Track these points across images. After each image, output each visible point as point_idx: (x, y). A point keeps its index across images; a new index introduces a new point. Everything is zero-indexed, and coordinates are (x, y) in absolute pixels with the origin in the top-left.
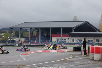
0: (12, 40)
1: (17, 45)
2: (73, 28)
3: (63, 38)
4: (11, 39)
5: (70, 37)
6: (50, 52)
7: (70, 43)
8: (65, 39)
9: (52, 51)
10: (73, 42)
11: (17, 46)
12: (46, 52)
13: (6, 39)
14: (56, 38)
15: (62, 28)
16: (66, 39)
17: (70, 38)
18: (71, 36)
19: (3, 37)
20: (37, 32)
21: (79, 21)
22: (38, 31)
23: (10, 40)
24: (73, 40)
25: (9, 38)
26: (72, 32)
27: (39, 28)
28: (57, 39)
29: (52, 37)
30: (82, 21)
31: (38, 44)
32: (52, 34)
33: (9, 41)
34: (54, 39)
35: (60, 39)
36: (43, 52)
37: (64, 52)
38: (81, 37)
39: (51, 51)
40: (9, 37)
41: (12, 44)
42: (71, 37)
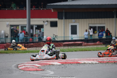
3: (31, 23)
5: (60, 18)
6: (79, 63)
7: (63, 39)
10: (75, 37)
14: (8, 23)
16: (42, 26)
17: (60, 22)
18: (66, 13)
24: (74, 30)
28: (11, 26)
35: (23, 28)
38: (102, 18)
39: (83, 62)
42: (66, 18)
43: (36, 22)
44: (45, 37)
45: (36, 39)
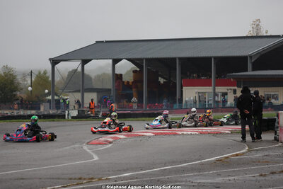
0: (56, 98)
1: (75, 113)
2: (251, 56)
3: (216, 91)
4: (53, 97)
5: (239, 86)
6: (175, 134)
8: (224, 94)
9: (185, 133)
11: (73, 118)
12: (166, 134)
13: (38, 97)
14: (196, 91)
15: (215, 58)
16: (226, 94)
17: (239, 91)
18: (244, 82)
19: (30, 88)
20: (135, 72)
21: (268, 34)
22: (138, 69)
23: (50, 98)
25: (48, 94)
26: (247, 71)
27: (142, 59)
28: (199, 93)
29: (182, 88)
30: (279, 36)
31: (141, 112)
32: (182, 78)
33: (49, 101)
34: (190, 94)
36: (156, 134)
37: (221, 133)
38: (276, 87)
40: (47, 91)
41: (59, 112)
43: (220, 90)
44: (228, 103)
45: (221, 105)
